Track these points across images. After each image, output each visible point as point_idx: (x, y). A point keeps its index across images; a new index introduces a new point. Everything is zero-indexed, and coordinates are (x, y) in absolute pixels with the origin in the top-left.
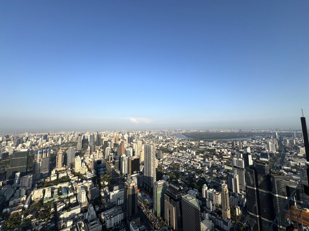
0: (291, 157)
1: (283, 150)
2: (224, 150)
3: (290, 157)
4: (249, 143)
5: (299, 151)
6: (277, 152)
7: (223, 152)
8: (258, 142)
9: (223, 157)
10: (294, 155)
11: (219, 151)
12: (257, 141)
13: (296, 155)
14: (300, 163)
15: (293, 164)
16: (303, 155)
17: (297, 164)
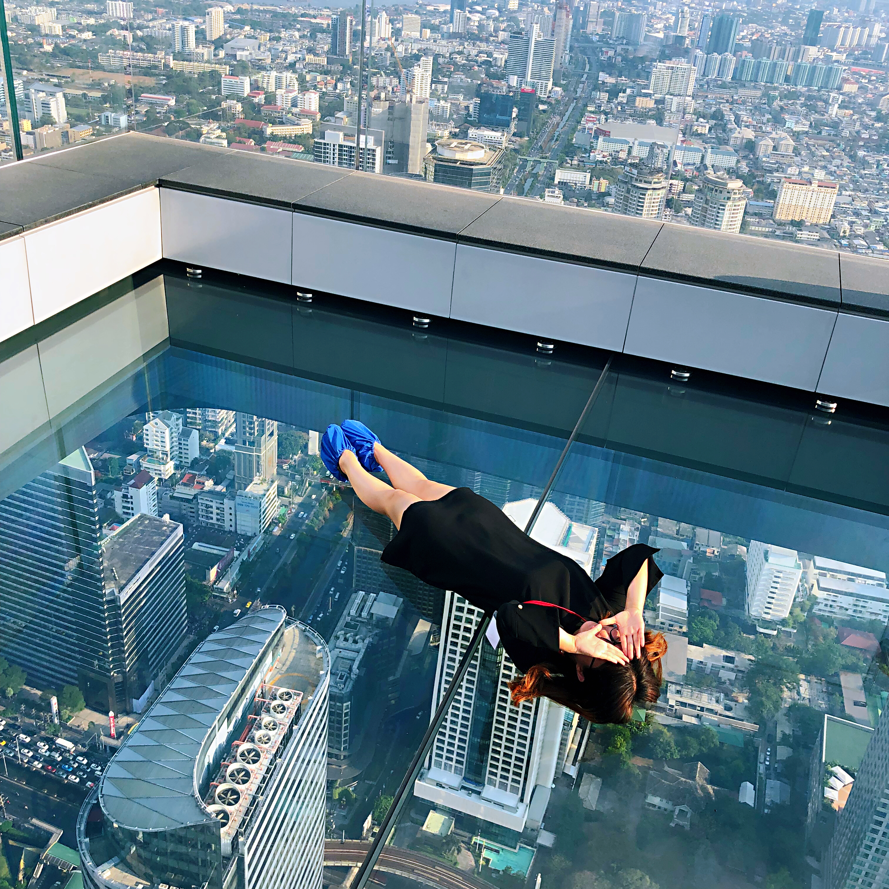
2: (279, 84)
4: (434, 29)
5: (646, 82)
6: (557, 92)
7: (270, 99)
8: (481, 27)
9: (269, 130)
10: (621, 103)
11: (247, 90)
12: (476, 18)
13: (631, 102)
14: (630, 149)
15: (604, 153)
16: (657, 102)
17: (621, 150)
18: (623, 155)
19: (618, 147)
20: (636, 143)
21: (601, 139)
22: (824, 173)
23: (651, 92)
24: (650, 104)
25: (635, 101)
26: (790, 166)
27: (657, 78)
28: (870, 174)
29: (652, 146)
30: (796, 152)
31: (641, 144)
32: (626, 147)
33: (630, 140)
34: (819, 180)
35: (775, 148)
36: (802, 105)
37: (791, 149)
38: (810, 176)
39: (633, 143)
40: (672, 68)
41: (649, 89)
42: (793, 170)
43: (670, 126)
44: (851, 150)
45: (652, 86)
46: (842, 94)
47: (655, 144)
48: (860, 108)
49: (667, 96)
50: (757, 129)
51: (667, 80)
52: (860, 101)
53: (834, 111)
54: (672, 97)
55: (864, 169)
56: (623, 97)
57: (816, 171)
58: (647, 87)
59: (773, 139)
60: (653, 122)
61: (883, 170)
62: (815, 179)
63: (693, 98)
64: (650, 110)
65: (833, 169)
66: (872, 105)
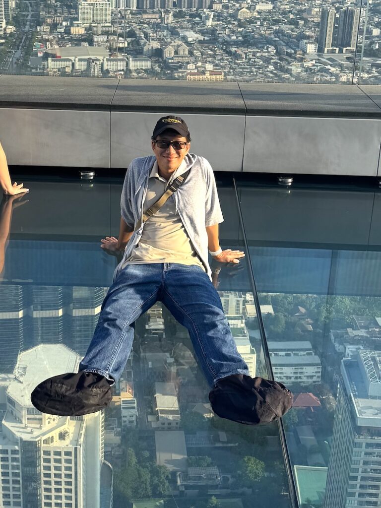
0: (51, 45)
1: (29, 18)
3: (48, 43)
5: (76, 16)
6: (11, 29)
10: (60, 33)
13: (67, 31)
14: (73, 65)
15: (54, 70)
16: (86, 29)
17: (67, 66)
18: (68, 70)
19: (64, 64)
20: (77, 59)
21: (50, 59)
22: (212, 66)
23: (81, 22)
24: (82, 31)
25: (70, 30)
26: (188, 63)
27: (83, 13)
28: (242, 63)
29: (89, 61)
30: (191, 53)
31: (80, 60)
32: (70, 64)
33: (72, 58)
34: (210, 71)
35: (176, 52)
36: (189, 21)
37: (187, 52)
38: (203, 69)
39: (75, 60)
40: (92, 4)
41: (79, 21)
42: (191, 66)
43: (99, 45)
44: (226, 48)
45: (80, 18)
46: (213, 11)
47: (90, 59)
48: (226, 19)
49: (92, 25)
50: (160, 40)
51: (90, 13)
52: (225, 14)
53: (210, 23)
54: (96, 25)
55: (238, 60)
56: (61, 28)
57: (207, 65)
58: (77, 19)
59: (173, 47)
60: (86, 44)
61: (250, 59)
62: (207, 71)
63: (112, 24)
64: (82, 35)
65: (217, 62)
66: (234, 16)
